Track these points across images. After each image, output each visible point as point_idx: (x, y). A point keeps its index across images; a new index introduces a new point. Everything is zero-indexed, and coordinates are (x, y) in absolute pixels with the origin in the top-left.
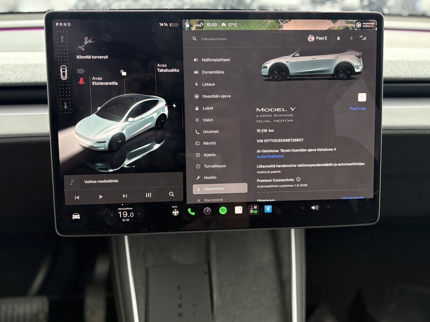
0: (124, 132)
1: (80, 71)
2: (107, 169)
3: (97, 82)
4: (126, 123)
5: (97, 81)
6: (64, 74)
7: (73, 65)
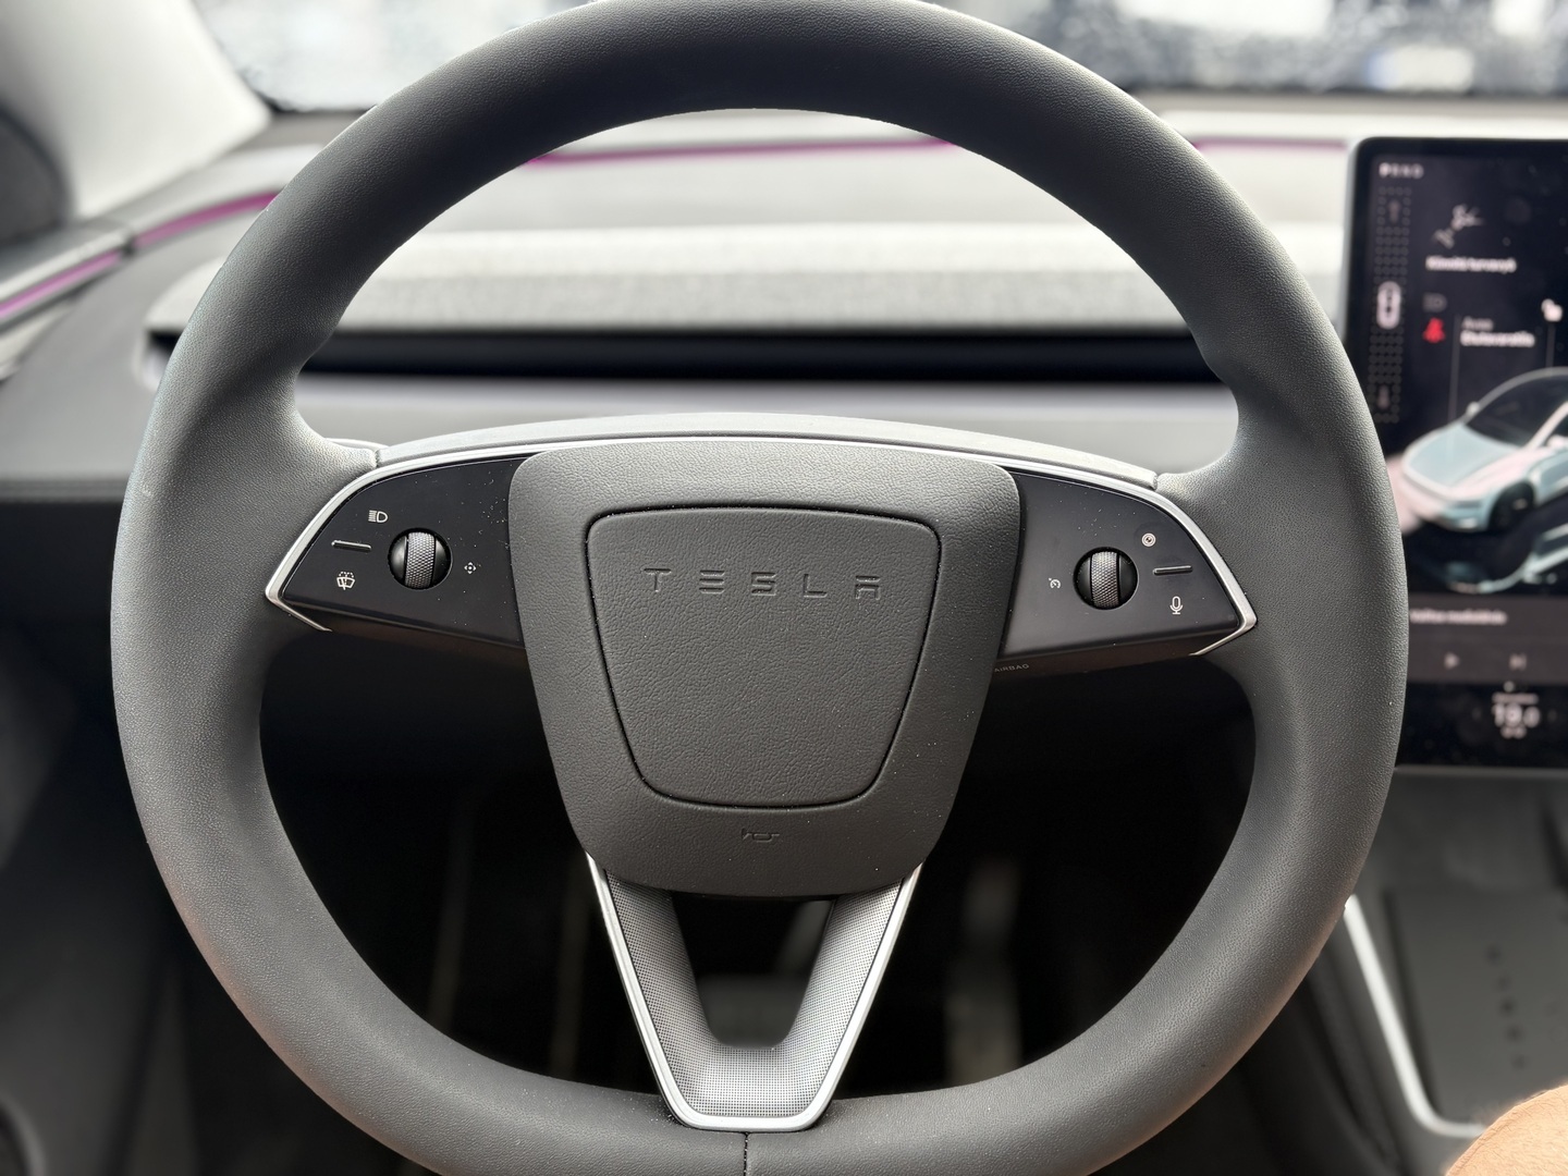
0: (1535, 479)
1: (1435, 302)
2: (1476, 581)
3: (1476, 335)
4: (1545, 453)
5: (1477, 331)
6: (1389, 307)
7: (1417, 285)
